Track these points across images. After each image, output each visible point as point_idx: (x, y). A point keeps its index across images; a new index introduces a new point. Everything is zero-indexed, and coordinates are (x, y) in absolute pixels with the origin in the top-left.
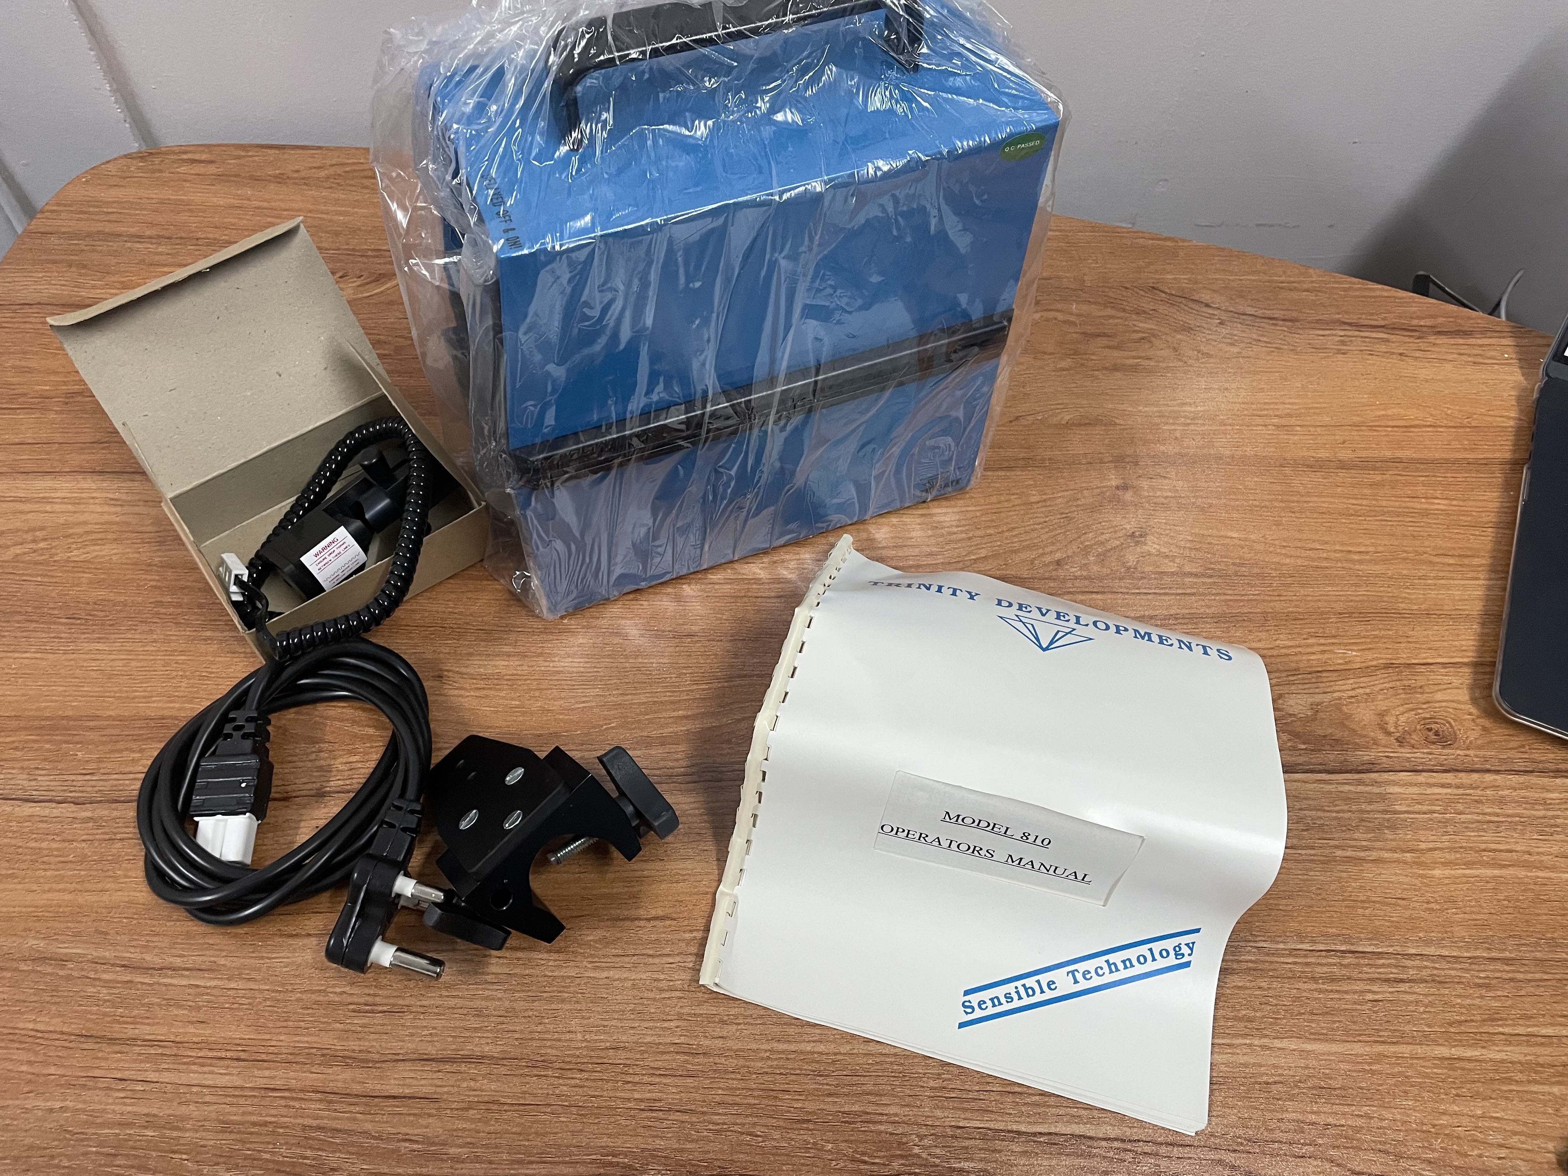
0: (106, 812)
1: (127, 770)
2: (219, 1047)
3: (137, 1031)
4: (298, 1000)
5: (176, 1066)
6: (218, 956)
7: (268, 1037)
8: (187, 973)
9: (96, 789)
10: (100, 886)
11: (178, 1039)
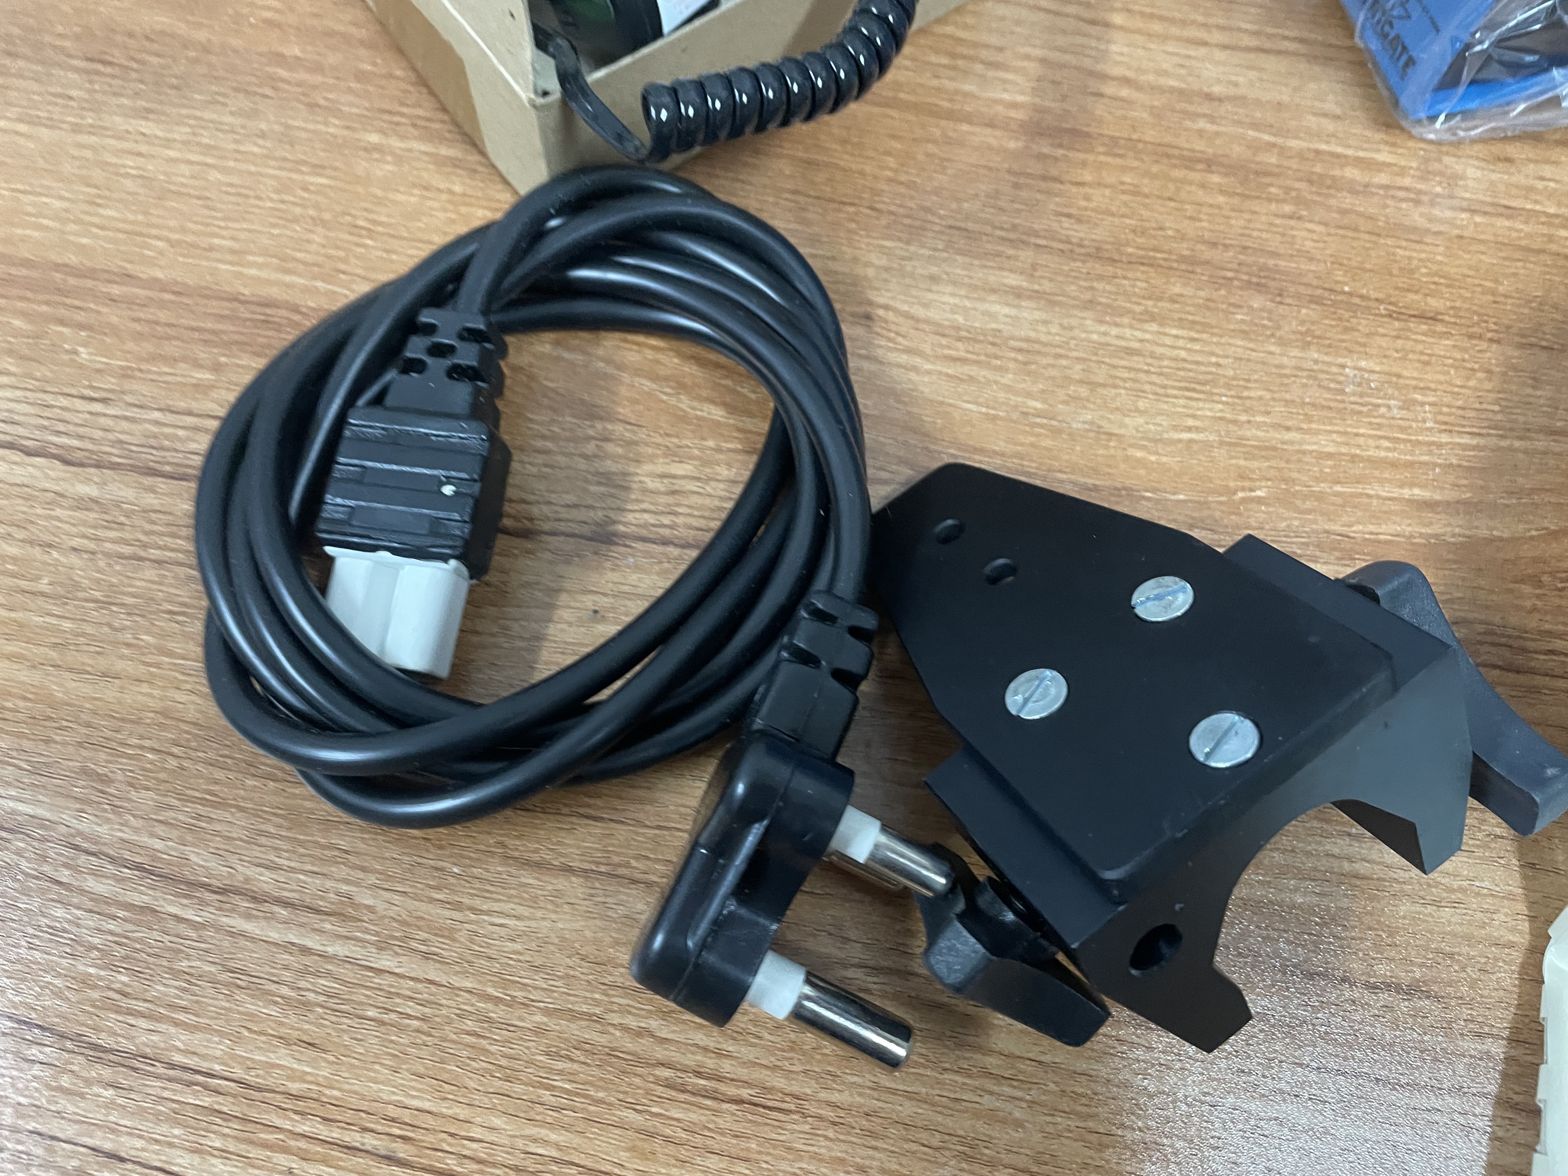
0: (129, 494)
1: (182, 405)
2: (349, 1116)
3: (155, 1038)
4: (539, 1031)
5: (242, 1148)
6: (357, 884)
7: (462, 1112)
8: (283, 912)
9: (111, 436)
10: (102, 663)
11: (250, 1079)
